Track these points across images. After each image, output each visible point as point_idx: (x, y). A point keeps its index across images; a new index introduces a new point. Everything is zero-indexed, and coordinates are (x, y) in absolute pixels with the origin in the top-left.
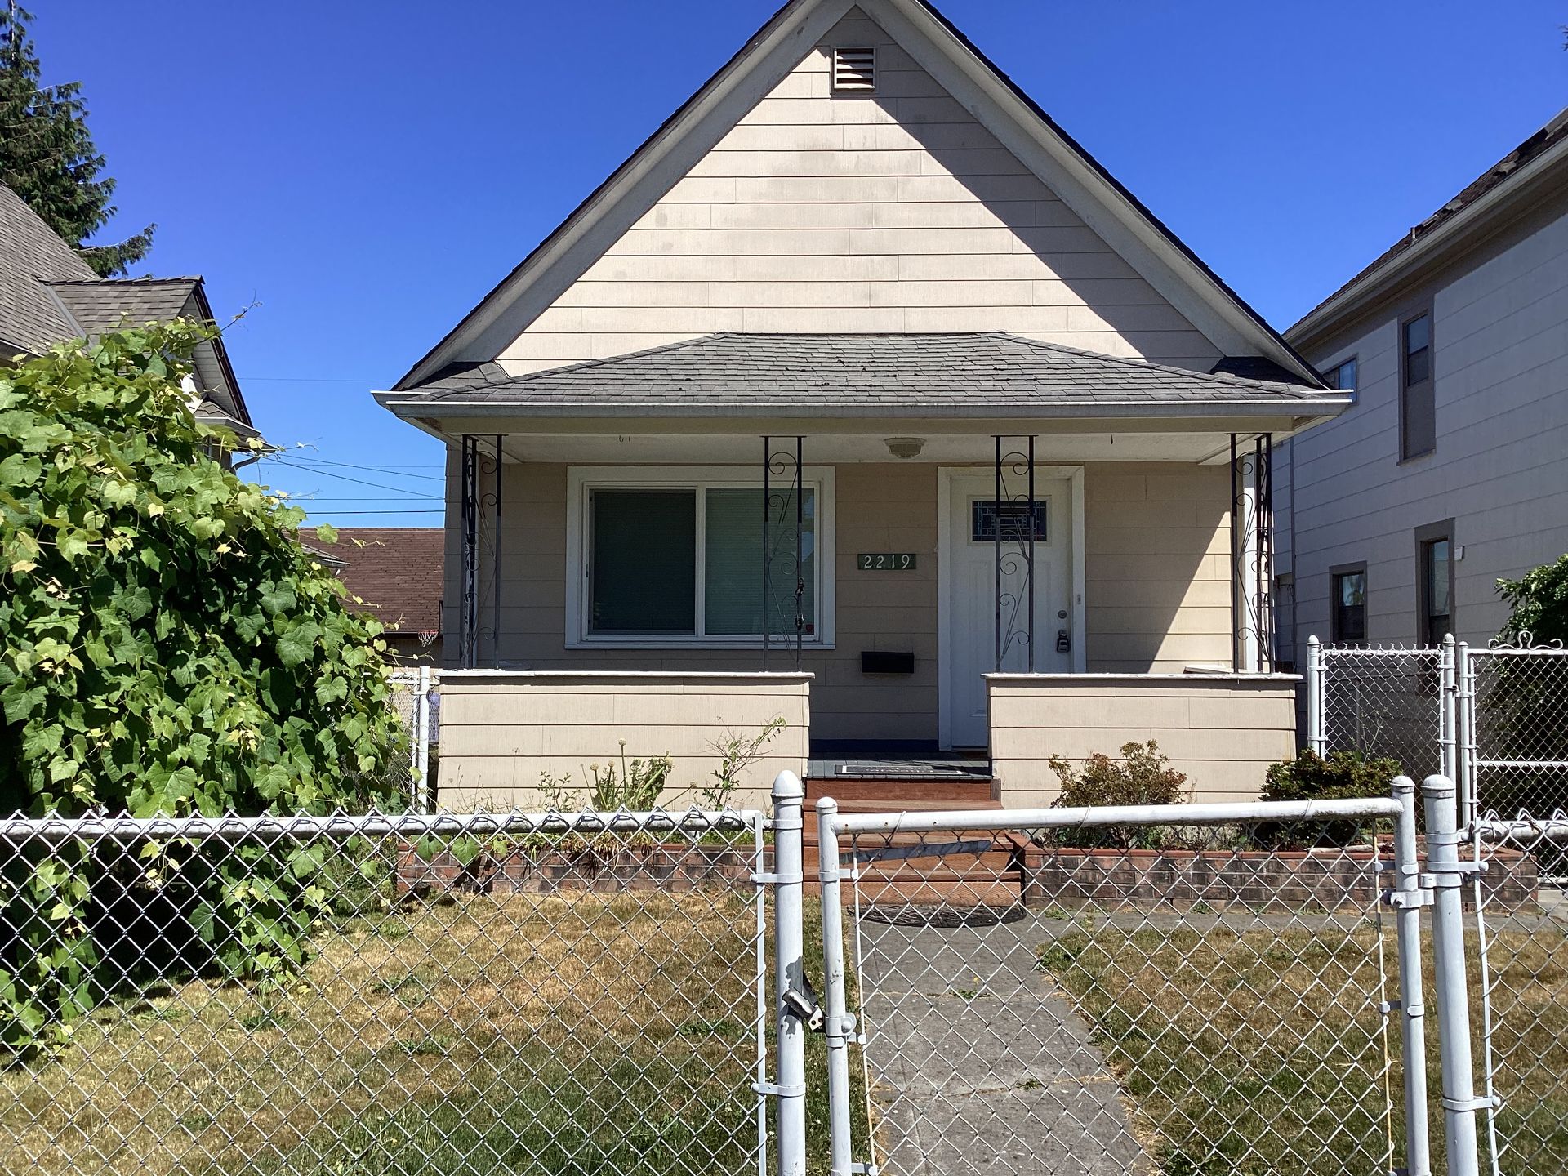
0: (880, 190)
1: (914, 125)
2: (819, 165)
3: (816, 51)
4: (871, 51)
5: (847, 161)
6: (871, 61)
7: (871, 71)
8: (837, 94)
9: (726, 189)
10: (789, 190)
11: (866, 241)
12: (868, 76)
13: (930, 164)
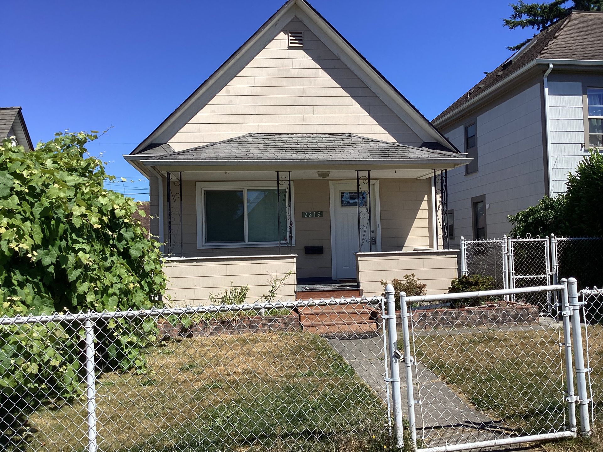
0: (306, 83)
1: (317, 59)
2: (284, 73)
3: (282, 33)
4: (301, 33)
5: (294, 72)
6: (302, 37)
7: (302, 40)
8: (290, 48)
9: (252, 81)
10: (274, 82)
11: (302, 100)
12: (301, 42)
13: (323, 74)
